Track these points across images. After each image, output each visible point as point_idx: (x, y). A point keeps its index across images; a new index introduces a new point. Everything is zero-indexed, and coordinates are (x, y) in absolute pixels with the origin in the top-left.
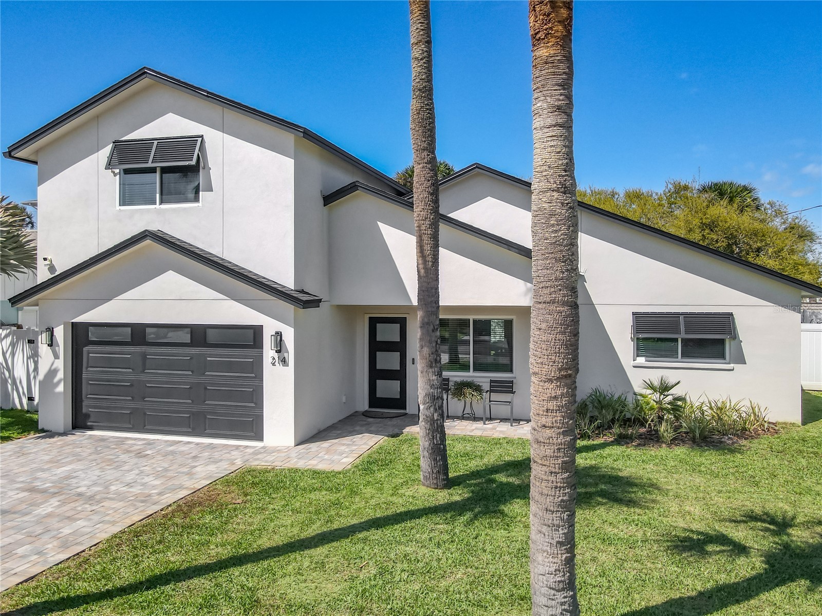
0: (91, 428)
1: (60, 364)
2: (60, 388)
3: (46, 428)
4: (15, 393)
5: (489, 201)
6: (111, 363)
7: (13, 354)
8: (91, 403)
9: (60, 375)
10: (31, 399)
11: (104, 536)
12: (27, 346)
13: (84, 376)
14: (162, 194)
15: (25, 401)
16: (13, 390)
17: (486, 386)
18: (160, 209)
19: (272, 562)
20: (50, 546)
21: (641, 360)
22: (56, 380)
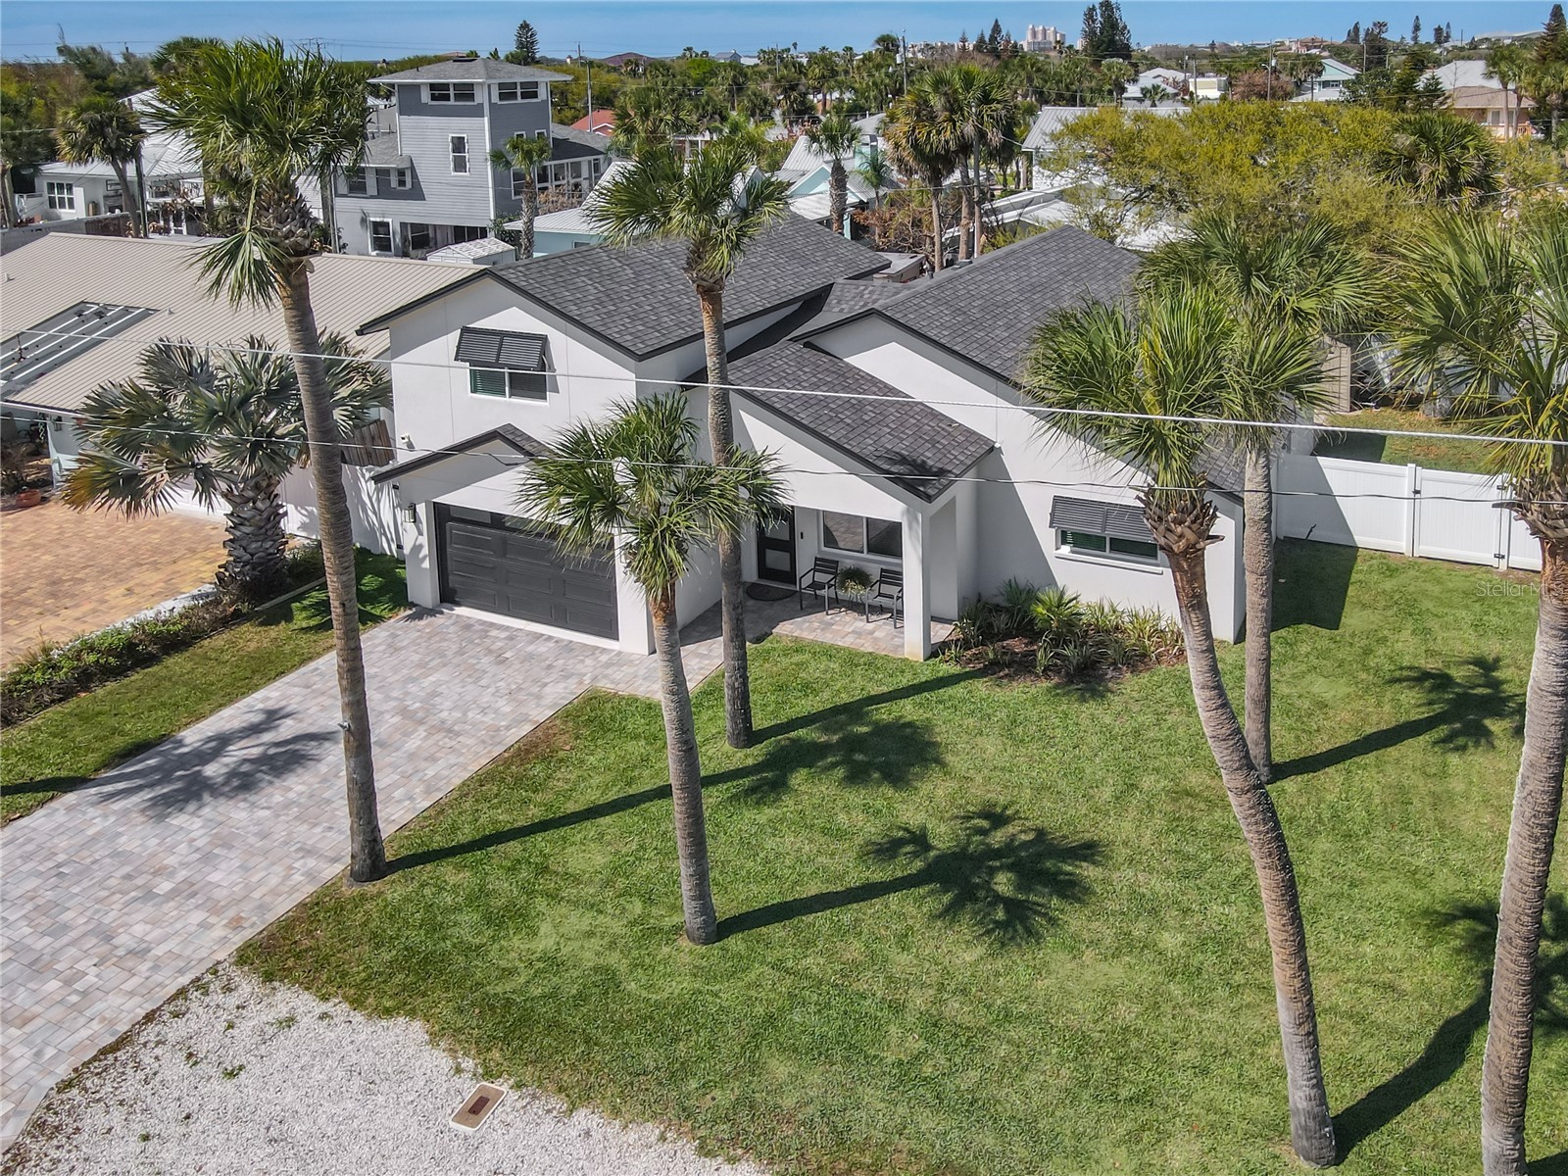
0: (458, 604)
1: (424, 540)
2: (426, 564)
3: (416, 602)
4: (384, 539)
5: (894, 347)
6: (471, 542)
7: (379, 501)
8: (457, 578)
9: (425, 551)
10: (400, 547)
11: (457, 782)
12: (392, 492)
13: (449, 550)
14: (511, 387)
15: (394, 547)
16: (381, 534)
17: (875, 576)
18: (510, 404)
19: (562, 831)
20: (418, 790)
21: (1066, 550)
22: (421, 556)
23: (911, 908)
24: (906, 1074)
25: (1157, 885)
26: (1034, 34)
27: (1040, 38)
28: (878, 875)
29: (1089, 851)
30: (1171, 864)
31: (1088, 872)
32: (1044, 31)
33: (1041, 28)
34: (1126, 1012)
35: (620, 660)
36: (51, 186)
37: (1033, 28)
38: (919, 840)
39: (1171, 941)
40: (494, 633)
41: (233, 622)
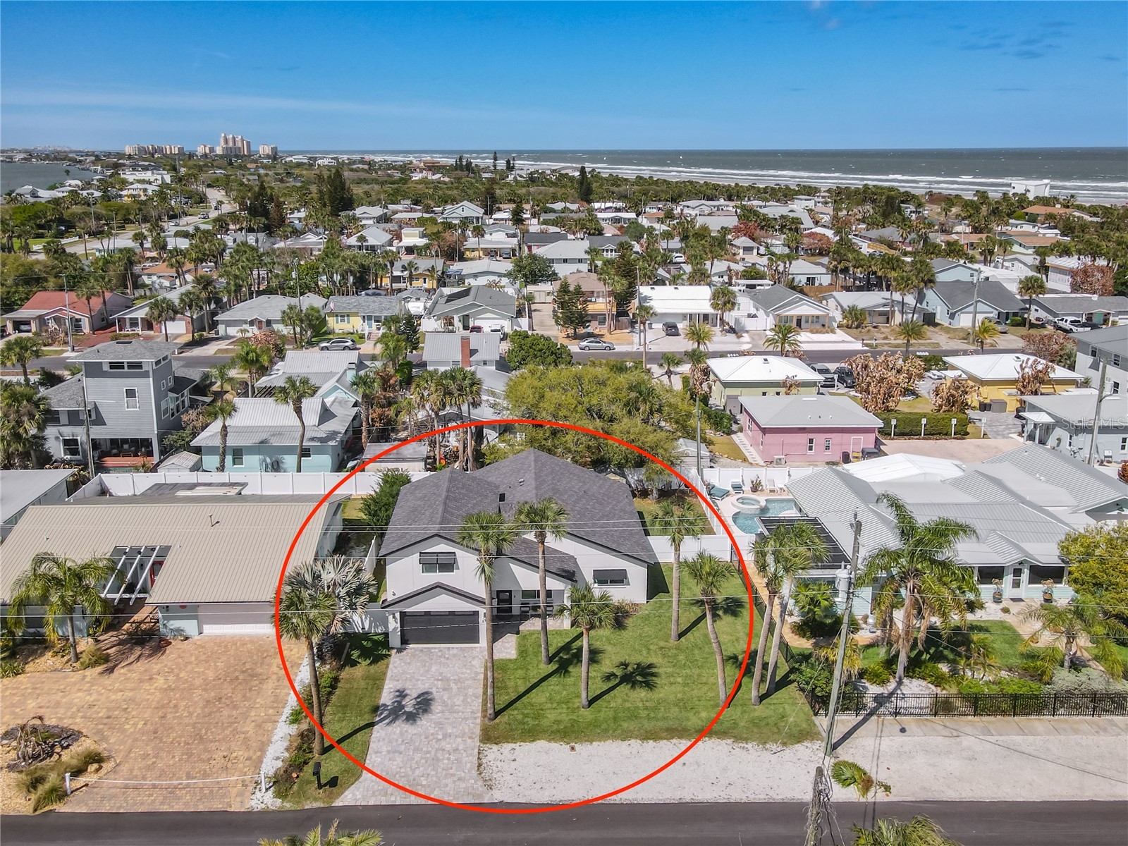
0: (408, 644)
1: (398, 625)
2: (397, 634)
3: (393, 647)
6: (415, 622)
8: (407, 636)
13: (406, 627)
14: (439, 570)
18: (439, 575)
21: (596, 585)
22: (398, 631)
23: (625, 689)
24: (648, 719)
25: (670, 670)
26: (226, 141)
27: (231, 144)
28: (609, 684)
29: (651, 666)
30: (670, 665)
31: (653, 670)
34: (679, 696)
38: (614, 675)
39: (679, 680)
40: (433, 651)
41: (341, 668)
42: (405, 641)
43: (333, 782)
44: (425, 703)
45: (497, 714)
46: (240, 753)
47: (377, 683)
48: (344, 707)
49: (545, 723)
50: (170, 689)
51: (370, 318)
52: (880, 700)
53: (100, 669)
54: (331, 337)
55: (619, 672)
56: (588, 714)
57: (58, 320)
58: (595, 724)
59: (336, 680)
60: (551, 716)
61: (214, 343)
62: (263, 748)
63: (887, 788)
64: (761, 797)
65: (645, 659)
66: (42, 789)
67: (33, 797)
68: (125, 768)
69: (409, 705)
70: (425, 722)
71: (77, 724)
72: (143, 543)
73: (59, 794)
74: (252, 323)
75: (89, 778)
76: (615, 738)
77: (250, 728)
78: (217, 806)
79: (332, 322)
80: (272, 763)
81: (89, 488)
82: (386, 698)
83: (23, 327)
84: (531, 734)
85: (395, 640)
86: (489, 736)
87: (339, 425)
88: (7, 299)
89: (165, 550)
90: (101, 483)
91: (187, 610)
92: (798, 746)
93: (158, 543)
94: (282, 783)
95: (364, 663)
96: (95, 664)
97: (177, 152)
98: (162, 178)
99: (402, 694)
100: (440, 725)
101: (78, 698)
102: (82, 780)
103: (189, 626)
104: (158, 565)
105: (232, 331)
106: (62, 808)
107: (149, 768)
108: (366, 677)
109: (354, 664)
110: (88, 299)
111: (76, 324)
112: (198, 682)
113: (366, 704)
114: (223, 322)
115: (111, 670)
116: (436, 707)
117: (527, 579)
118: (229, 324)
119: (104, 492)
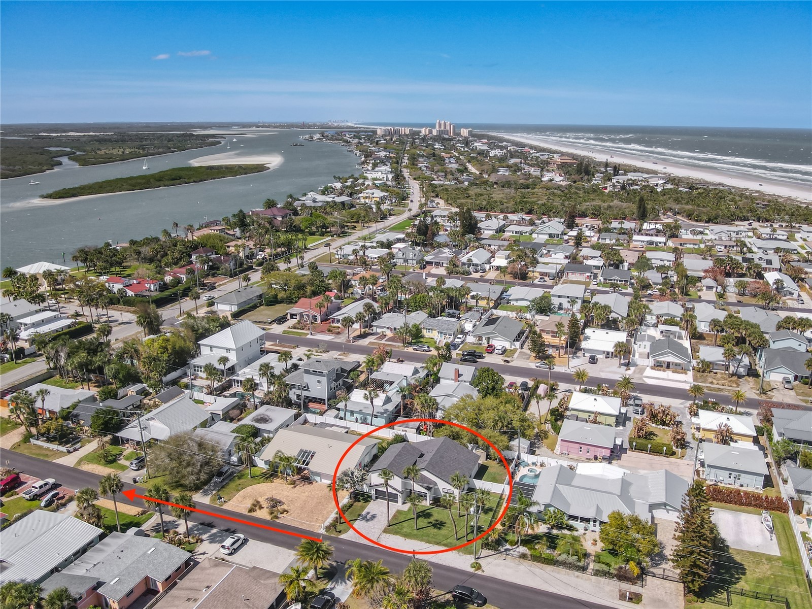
0: (379, 499)
6: (380, 493)
13: (376, 494)
17: (425, 497)
23: (432, 527)
24: (432, 537)
25: (449, 526)
27: (442, 128)
28: (428, 525)
29: (445, 523)
30: (450, 524)
31: (444, 525)
32: (445, 123)
33: (443, 122)
34: (446, 533)
35: (399, 506)
36: (195, 367)
37: (439, 122)
38: (432, 523)
40: (384, 503)
41: (355, 501)
42: (377, 498)
43: (340, 532)
44: (374, 517)
45: (390, 526)
46: (320, 518)
47: (363, 508)
48: (351, 513)
49: (402, 531)
50: (308, 496)
51: (441, 333)
52: (507, 550)
53: (292, 486)
54: (422, 340)
55: (433, 522)
56: (415, 532)
57: (308, 316)
58: (415, 535)
59: (352, 505)
60: (405, 530)
61: (370, 337)
62: (327, 518)
63: (483, 571)
64: (447, 565)
65: (444, 520)
66: (273, 515)
67: (271, 516)
68: (293, 515)
69: (368, 517)
70: (370, 523)
71: (283, 500)
72: (309, 449)
73: (277, 517)
74: (388, 328)
75: (284, 515)
76: (419, 540)
77: (325, 512)
78: (311, 530)
79: (424, 332)
80: (327, 523)
81: (301, 419)
82: (364, 513)
83: (294, 317)
84: (396, 533)
85: (374, 497)
86: (385, 531)
87: (390, 407)
88: (290, 297)
89: (314, 453)
90: (305, 417)
91: (318, 474)
92: (468, 555)
93: (313, 451)
94: (328, 528)
95: (362, 502)
96: (291, 484)
97: (408, 132)
98: (387, 176)
99: (368, 513)
100: (374, 525)
101: (286, 493)
102: (282, 515)
103: (318, 478)
104: (312, 456)
105: (379, 330)
106: (277, 520)
107: (299, 516)
108: (361, 506)
109: (359, 501)
110: (320, 308)
111: (315, 318)
112: (316, 496)
113: (358, 513)
114: (375, 326)
115: (295, 487)
116: (376, 519)
117: (418, 488)
118: (378, 327)
119: (306, 421)
